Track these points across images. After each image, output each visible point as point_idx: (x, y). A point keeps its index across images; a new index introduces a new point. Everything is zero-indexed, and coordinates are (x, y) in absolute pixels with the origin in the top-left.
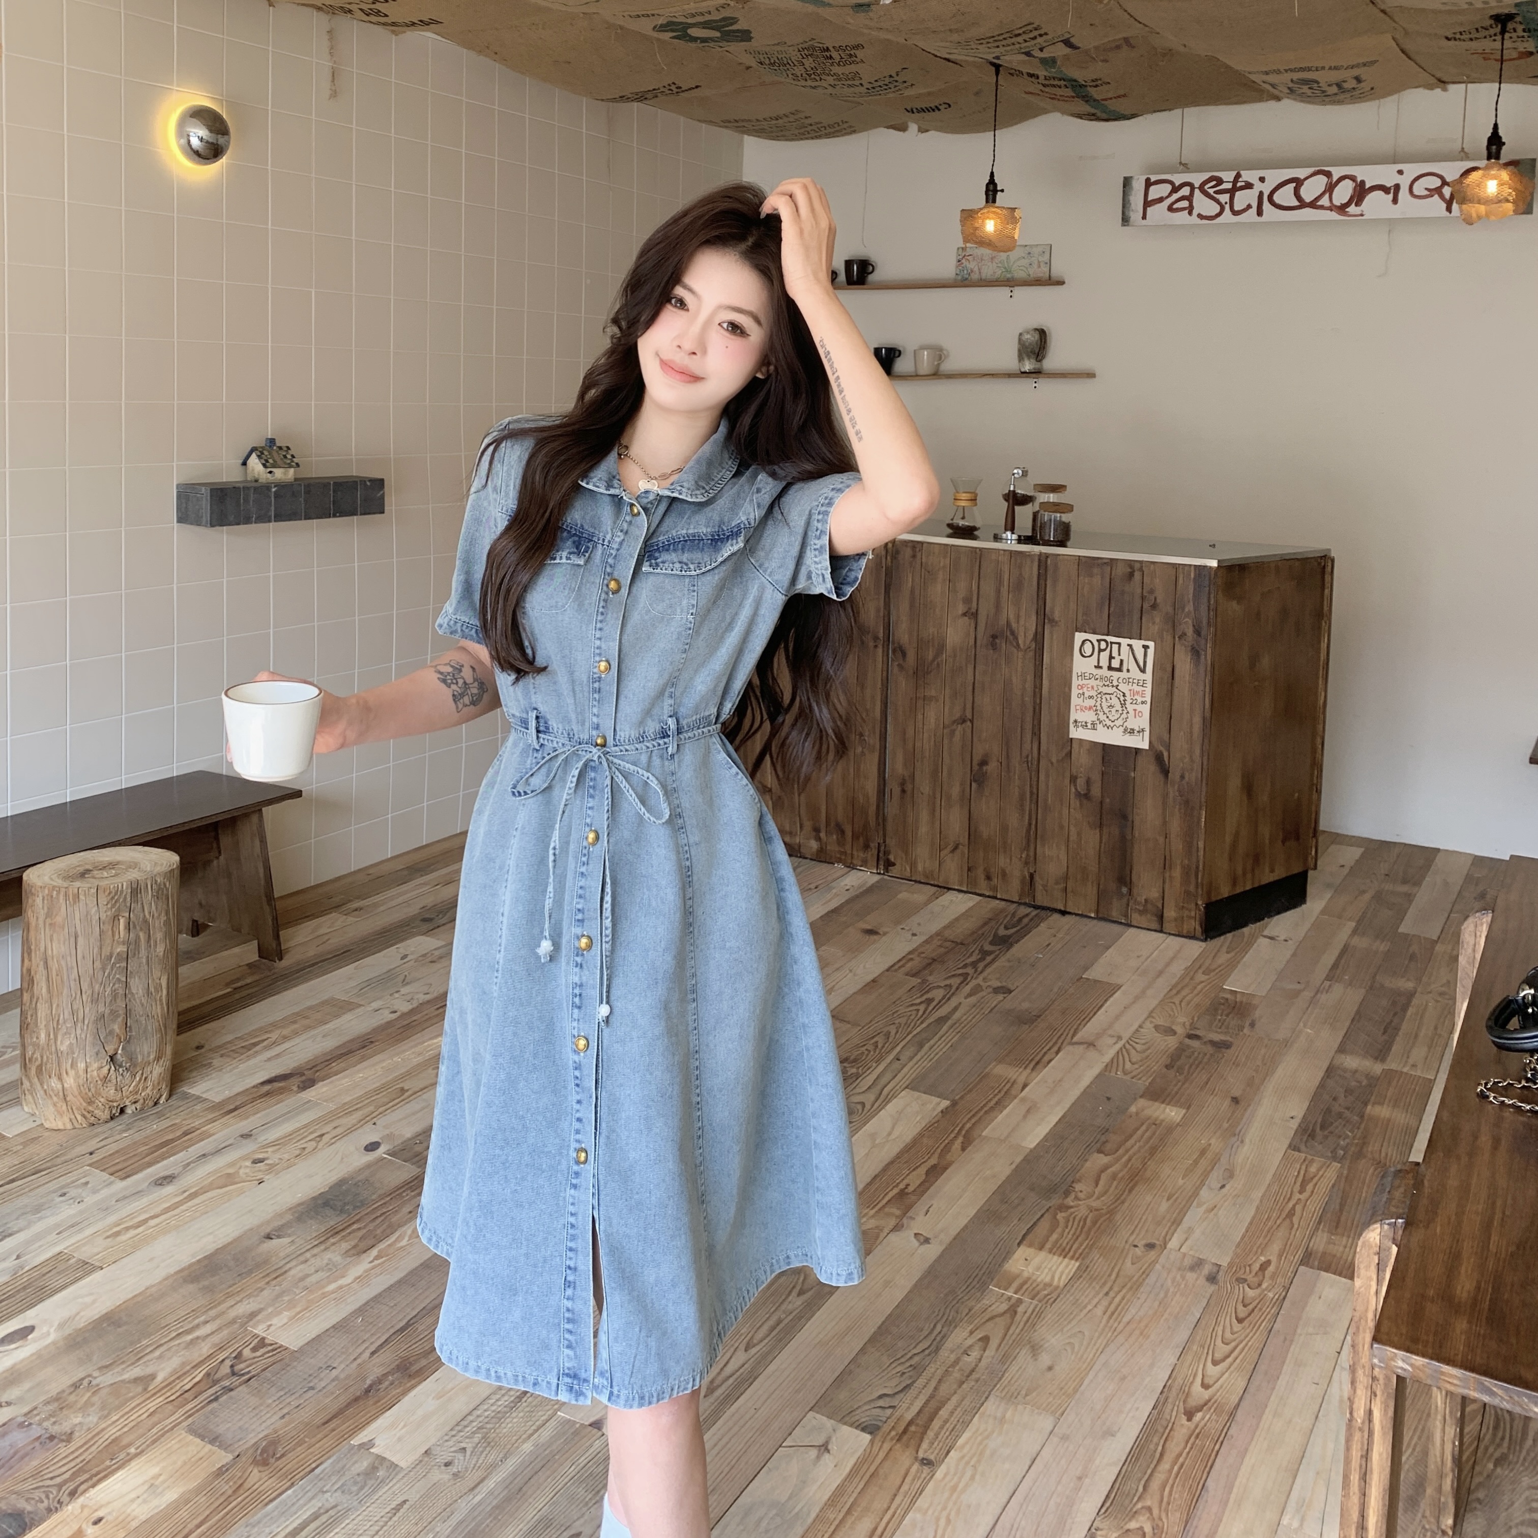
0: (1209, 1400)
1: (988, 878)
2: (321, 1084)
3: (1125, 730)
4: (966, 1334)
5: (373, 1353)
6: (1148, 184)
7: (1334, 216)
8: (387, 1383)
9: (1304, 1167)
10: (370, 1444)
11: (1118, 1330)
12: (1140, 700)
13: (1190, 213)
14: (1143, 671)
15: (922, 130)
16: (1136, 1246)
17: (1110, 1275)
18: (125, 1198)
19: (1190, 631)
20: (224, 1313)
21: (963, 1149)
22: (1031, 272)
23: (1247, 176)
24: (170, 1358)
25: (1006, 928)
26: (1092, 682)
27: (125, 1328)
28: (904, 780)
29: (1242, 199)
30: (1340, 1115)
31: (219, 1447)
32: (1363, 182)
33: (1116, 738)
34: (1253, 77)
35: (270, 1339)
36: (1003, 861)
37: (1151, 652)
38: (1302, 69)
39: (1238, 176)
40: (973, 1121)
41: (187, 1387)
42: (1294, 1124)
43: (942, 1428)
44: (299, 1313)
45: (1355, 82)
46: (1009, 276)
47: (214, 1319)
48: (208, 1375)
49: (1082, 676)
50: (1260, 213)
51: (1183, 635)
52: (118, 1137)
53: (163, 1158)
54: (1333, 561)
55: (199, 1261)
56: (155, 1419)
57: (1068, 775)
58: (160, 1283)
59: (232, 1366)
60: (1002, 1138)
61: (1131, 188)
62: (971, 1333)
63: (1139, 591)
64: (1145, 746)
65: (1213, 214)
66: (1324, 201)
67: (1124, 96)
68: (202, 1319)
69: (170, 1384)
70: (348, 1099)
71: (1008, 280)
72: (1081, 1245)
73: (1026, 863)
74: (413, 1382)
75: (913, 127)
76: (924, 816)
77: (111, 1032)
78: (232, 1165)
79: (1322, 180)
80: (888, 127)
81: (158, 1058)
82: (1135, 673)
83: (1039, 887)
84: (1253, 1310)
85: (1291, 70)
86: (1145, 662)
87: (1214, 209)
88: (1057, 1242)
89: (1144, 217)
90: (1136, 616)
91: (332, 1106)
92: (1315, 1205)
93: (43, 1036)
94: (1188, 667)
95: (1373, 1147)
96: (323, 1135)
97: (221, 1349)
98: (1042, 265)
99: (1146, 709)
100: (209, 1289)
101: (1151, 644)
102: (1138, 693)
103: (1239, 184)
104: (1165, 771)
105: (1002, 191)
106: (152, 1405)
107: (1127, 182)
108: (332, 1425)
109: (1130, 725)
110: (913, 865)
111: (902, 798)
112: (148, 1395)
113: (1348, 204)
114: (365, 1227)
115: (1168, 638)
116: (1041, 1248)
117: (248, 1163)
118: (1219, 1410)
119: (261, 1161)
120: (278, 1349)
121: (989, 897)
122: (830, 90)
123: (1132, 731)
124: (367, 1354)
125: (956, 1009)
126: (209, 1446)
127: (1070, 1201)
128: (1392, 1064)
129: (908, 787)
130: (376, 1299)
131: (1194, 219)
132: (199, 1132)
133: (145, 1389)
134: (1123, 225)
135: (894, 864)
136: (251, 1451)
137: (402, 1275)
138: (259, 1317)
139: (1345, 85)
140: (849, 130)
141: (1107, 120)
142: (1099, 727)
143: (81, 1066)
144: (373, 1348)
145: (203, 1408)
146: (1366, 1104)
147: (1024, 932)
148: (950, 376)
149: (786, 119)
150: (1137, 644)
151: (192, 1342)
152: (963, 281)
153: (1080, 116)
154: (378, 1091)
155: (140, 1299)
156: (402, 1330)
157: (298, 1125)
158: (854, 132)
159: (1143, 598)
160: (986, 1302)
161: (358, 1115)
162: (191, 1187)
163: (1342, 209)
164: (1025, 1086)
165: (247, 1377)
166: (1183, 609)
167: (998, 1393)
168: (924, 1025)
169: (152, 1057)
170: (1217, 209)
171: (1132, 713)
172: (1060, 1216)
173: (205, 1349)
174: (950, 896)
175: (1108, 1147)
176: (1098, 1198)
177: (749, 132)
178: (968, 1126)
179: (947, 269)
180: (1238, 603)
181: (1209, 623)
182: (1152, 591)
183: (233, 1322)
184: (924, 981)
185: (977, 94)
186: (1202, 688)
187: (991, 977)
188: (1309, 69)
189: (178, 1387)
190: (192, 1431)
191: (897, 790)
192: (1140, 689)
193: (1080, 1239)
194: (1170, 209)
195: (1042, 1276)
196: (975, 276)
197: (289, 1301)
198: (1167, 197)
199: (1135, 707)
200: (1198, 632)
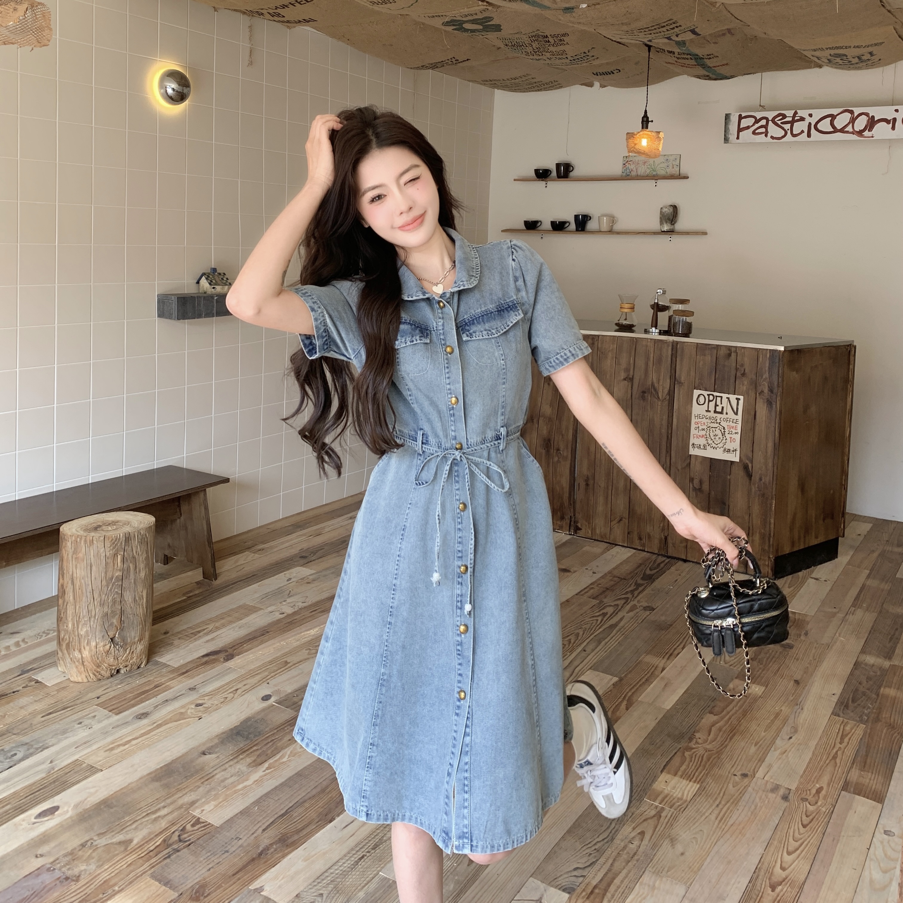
0: (786, 878)
1: (640, 539)
2: (237, 657)
3: (725, 450)
4: (630, 829)
5: (264, 830)
6: (741, 118)
7: (855, 137)
8: (272, 850)
9: (842, 727)
10: (261, 889)
11: (725, 830)
12: (734, 431)
13: (766, 136)
14: (736, 414)
15: (602, 86)
16: (735, 775)
17: (719, 793)
18: (118, 726)
19: (766, 390)
20: (175, 801)
21: (627, 709)
22: (668, 170)
23: (801, 113)
24: (141, 830)
25: (651, 570)
26: (704, 420)
27: (115, 809)
28: (588, 477)
29: (798, 127)
30: (864, 694)
31: (170, 888)
32: (873, 117)
33: (718, 454)
34: (805, 53)
35: (203, 818)
36: (649, 529)
37: (741, 402)
38: (837, 48)
39: (796, 113)
40: (633, 691)
41: (152, 848)
42: (835, 699)
43: (616, 891)
44: (220, 803)
45: (869, 55)
46: (654, 173)
47: (169, 805)
48: (164, 841)
49: (698, 416)
50: (809, 135)
51: (762, 392)
52: (115, 688)
53: (142, 701)
54: (855, 347)
55: (161, 768)
56: (131, 868)
57: (688, 477)
58: (137, 781)
59: (179, 836)
60: (650, 702)
61: (730, 121)
62: (634, 829)
63: (734, 365)
64: (737, 459)
65: (780, 136)
66: (849, 128)
67: (727, 64)
68: (162, 804)
69: (140, 846)
70: (253, 667)
71: (654, 176)
72: (701, 773)
73: (663, 530)
74: (289, 850)
75: (597, 84)
76: (601, 500)
77: (112, 624)
78: (183, 707)
79: (847, 116)
80: (582, 85)
81: (140, 640)
82: (731, 415)
83: (670, 545)
84: (812, 820)
85: (830, 48)
86: (737, 409)
87: (782, 133)
88: (685, 770)
89: (738, 138)
90: (732, 380)
91: (243, 672)
92: (850, 752)
93: (70, 625)
94: (764, 412)
95: (885, 715)
96: (237, 690)
97: (173, 824)
98: (675, 166)
99: (738, 437)
100: (167, 786)
101: (741, 397)
102: (733, 427)
103: (796, 118)
104: (750, 476)
105: (652, 121)
106: (130, 859)
107: (727, 117)
108: (238, 876)
109: (727, 447)
110: (593, 530)
111: (586, 489)
112: (128, 853)
113: (864, 130)
114: (261, 748)
115: (752, 395)
116: (675, 775)
117: (193, 706)
118: (792, 885)
119: (200, 705)
120: (208, 825)
121: (640, 550)
122: (548, 61)
123: (729, 451)
124: (260, 830)
125: (621, 619)
126: (164, 887)
127: (692, 745)
128: (896, 662)
129: (591, 482)
130: (267, 795)
131: (769, 139)
132: (164, 686)
133: (126, 849)
134: (725, 143)
135: (580, 529)
136: (189, 892)
137: (283, 780)
138: (197, 805)
139: (863, 58)
140: (558, 86)
141: (715, 79)
142: (708, 448)
143: (93, 644)
144: (264, 827)
145: (160, 862)
146: (880, 688)
147: (662, 572)
148: (618, 233)
149: (520, 80)
150: (733, 398)
151: (156, 819)
152: (627, 177)
153: (699, 77)
154: (271, 662)
155: (125, 791)
156: (282, 815)
157: (223, 683)
158: (561, 87)
159: (737, 369)
160: (642, 809)
161: (258, 678)
162: (158, 721)
163: (860, 133)
164: (663, 669)
165: (187, 843)
166: (762, 377)
167: (650, 869)
168: (601, 630)
169: (136, 639)
170: (783, 133)
171: (729, 439)
172: (687, 754)
173: (163, 824)
174: (617, 549)
175: (717, 709)
176: (710, 743)
177: (498, 88)
178: (630, 694)
179: (617, 169)
180: (797, 372)
181: (778, 386)
182: (742, 365)
183: (181, 807)
184: (601, 602)
185: (637, 63)
186: (773, 425)
187: (642, 600)
188: (841, 48)
189: (146, 848)
190: (154, 877)
191: (583, 484)
192: (734, 425)
193: (699, 770)
194: (754, 133)
195: (677, 793)
196: (633, 174)
197: (215, 795)
198: (752, 126)
199: (731, 435)
200: (771, 390)
